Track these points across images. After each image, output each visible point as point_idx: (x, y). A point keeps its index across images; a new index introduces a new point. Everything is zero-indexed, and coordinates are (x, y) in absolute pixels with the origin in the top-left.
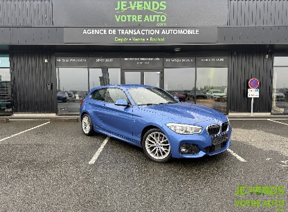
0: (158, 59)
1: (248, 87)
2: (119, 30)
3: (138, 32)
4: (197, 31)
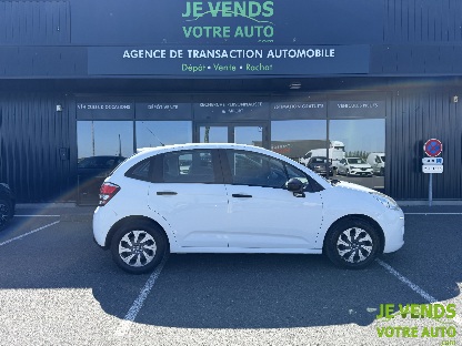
1: (422, 155)
2: (190, 51)
3: (225, 54)
4: (332, 51)
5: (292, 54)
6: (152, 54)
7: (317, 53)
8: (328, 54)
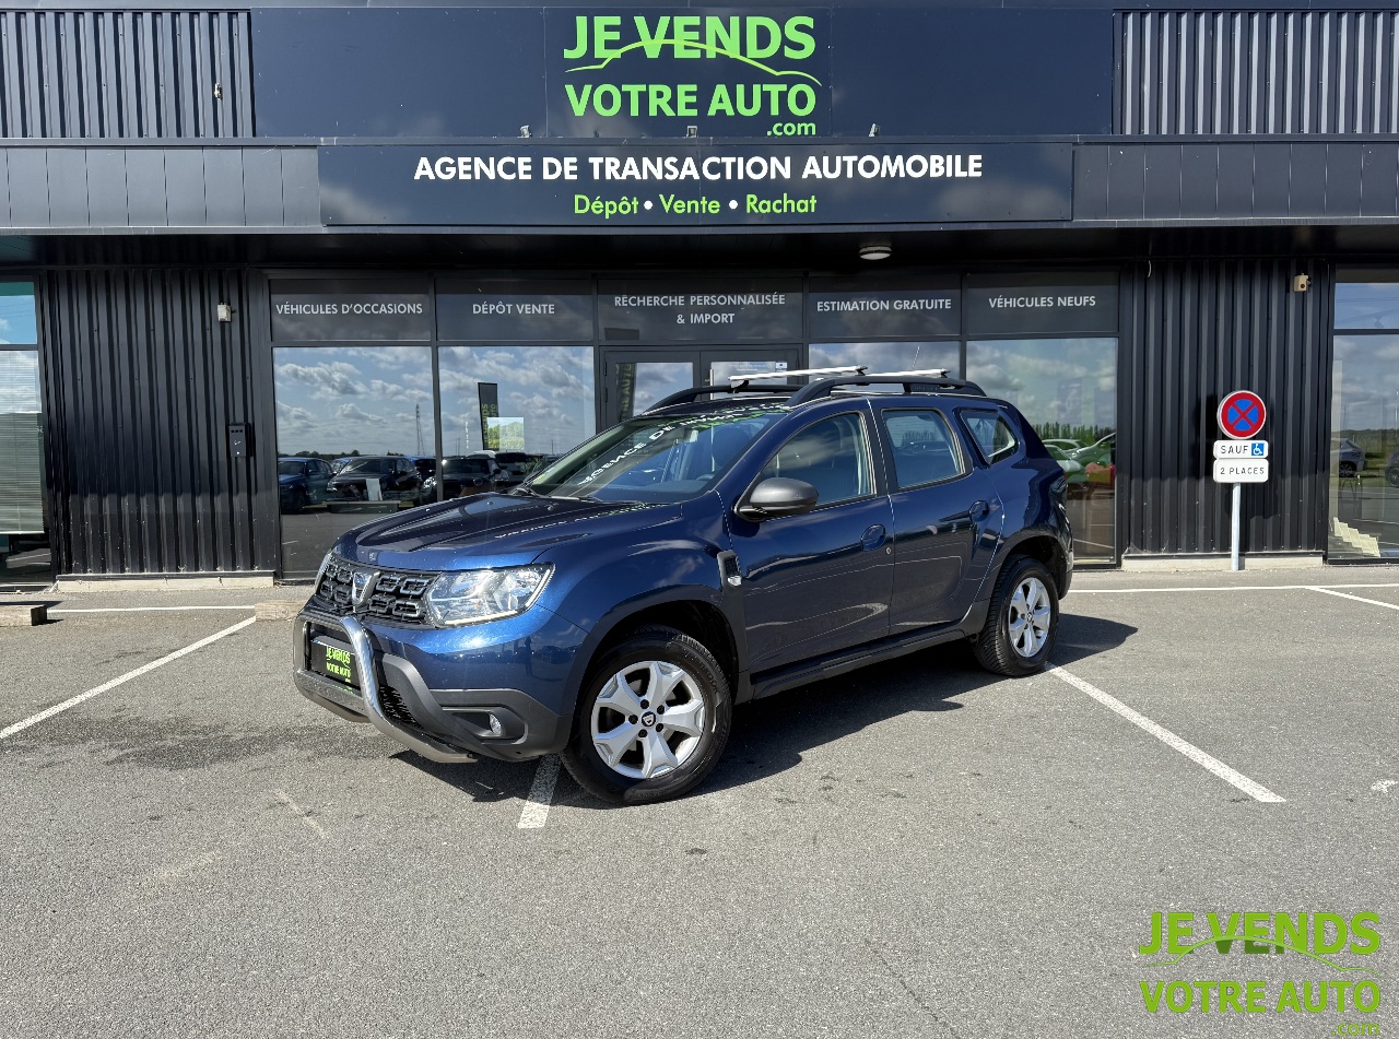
0: (778, 299)
1: (1214, 434)
2: (596, 161)
3: (689, 169)
4: (974, 161)
5: (869, 167)
6: (492, 170)
7: (937, 166)
8: (965, 167)
